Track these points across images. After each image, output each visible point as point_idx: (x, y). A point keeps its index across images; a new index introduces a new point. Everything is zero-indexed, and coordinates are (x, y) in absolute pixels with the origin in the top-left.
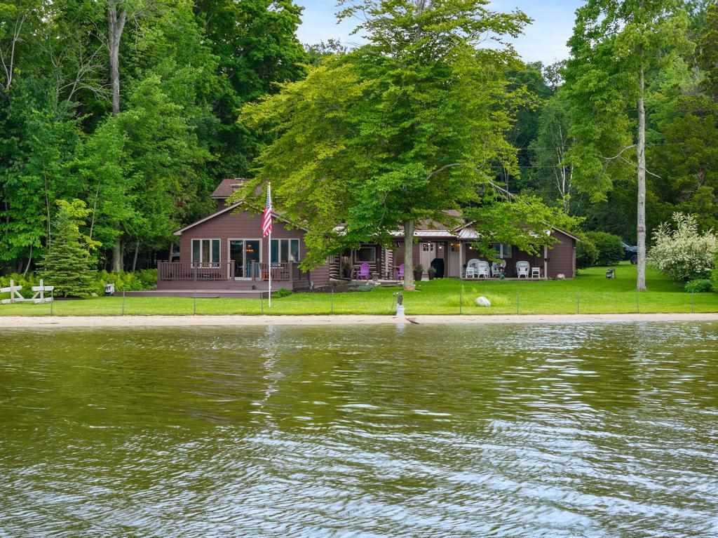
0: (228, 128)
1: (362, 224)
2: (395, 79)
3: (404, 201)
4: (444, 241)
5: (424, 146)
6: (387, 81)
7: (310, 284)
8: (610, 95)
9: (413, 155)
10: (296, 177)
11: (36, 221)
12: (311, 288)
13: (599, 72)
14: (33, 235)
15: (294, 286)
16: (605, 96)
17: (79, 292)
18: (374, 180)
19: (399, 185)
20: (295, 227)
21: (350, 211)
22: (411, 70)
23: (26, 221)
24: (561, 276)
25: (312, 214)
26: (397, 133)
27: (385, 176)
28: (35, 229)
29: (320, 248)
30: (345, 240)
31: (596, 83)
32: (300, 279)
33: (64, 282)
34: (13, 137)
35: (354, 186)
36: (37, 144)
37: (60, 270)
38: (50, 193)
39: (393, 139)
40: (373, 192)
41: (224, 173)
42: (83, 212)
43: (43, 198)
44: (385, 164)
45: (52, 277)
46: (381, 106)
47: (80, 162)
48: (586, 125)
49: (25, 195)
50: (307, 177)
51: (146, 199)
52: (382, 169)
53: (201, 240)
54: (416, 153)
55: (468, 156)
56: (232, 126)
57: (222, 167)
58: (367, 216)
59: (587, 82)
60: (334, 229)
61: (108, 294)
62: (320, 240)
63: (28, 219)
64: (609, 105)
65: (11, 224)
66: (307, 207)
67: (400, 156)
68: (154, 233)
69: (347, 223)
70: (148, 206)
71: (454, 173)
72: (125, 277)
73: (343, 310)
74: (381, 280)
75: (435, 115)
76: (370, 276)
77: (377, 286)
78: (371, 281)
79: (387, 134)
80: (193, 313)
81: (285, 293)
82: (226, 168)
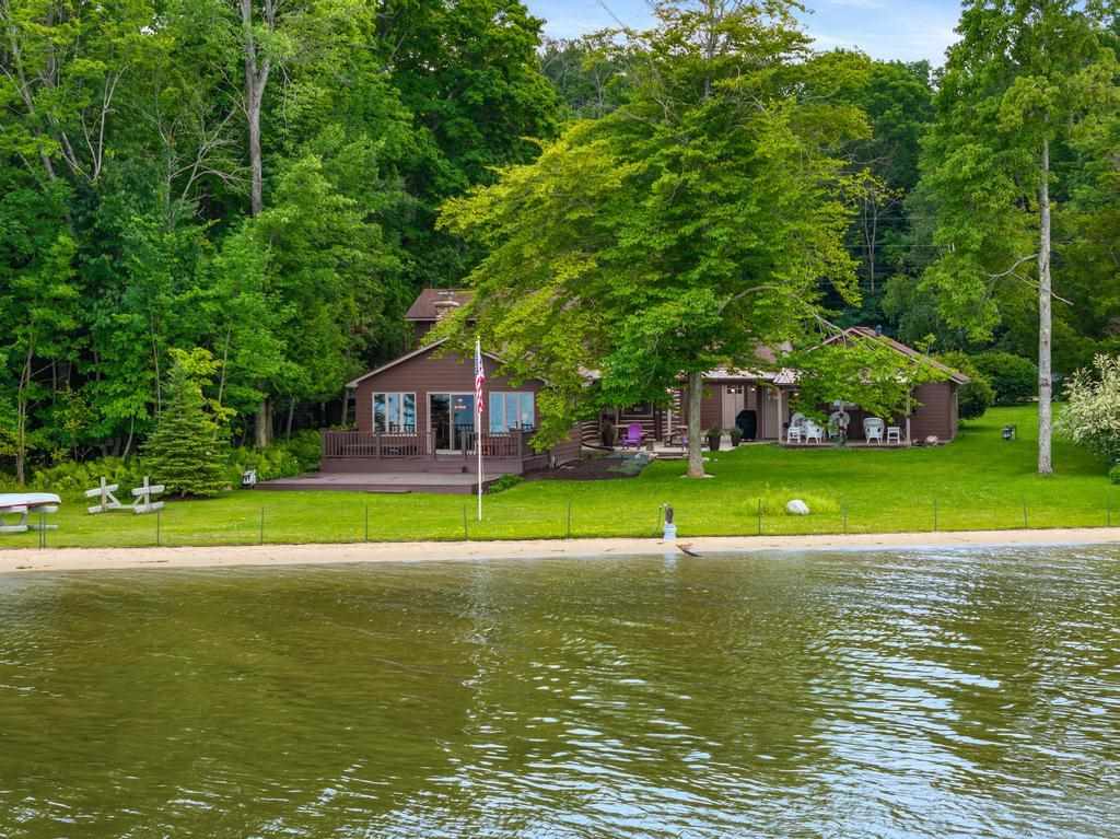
1: (622, 383)
2: (670, 161)
5: (713, 263)
6: (658, 164)
7: (550, 460)
8: (994, 184)
9: (697, 277)
10: (523, 309)
11: (140, 379)
12: (552, 465)
13: (979, 149)
14: (136, 400)
15: (524, 468)
16: (988, 185)
17: (204, 488)
18: (639, 316)
19: (677, 324)
22: (695, 147)
23: (126, 379)
24: (931, 439)
26: (674, 243)
27: (656, 311)
28: (138, 390)
29: (561, 416)
31: (974, 165)
32: (534, 455)
33: (180, 474)
34: (103, 255)
35: (611, 323)
36: (139, 266)
37: (174, 456)
38: (159, 339)
39: (668, 253)
40: (639, 335)
41: (425, 277)
42: (208, 367)
43: (148, 344)
44: (657, 290)
45: (164, 468)
46: (650, 203)
47: (202, 293)
48: (960, 227)
49: (122, 341)
50: (540, 310)
52: (652, 297)
53: (387, 395)
54: (704, 272)
55: (781, 276)
58: (630, 371)
59: (961, 163)
61: (247, 487)
62: (560, 404)
63: (127, 376)
64: (993, 198)
65: (103, 382)
67: (680, 278)
68: (316, 387)
70: (306, 347)
71: (760, 303)
72: (272, 455)
73: (586, 530)
74: (659, 448)
75: (730, 215)
76: (642, 441)
77: (652, 461)
78: (643, 449)
79: (660, 244)
80: (364, 538)
81: (508, 483)
82: (427, 268)
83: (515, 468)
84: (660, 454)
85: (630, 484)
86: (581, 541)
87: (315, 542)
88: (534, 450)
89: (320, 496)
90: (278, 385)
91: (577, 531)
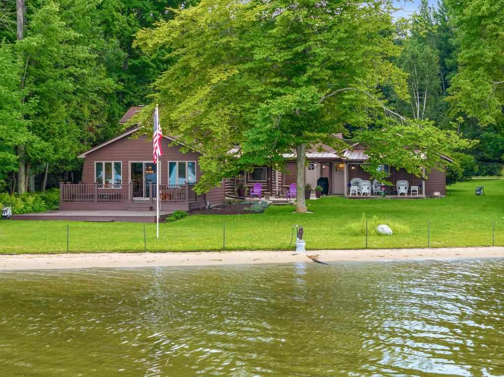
0: (136, 62)
1: (257, 148)
3: (297, 124)
4: (330, 162)
5: (316, 70)
7: (206, 203)
9: (306, 79)
10: (191, 102)
12: (207, 207)
15: (190, 207)
16: (497, 20)
18: (267, 103)
19: (293, 108)
20: (191, 150)
21: (244, 135)
24: (436, 194)
25: (206, 136)
26: (290, 57)
27: (279, 99)
29: (214, 171)
30: (239, 162)
31: (489, 6)
32: (196, 200)
35: (248, 110)
39: (286, 63)
40: (267, 115)
41: (132, 102)
44: (278, 88)
46: (274, 31)
48: (477, 49)
50: (201, 101)
51: (49, 124)
52: (275, 93)
53: (104, 163)
54: (309, 77)
55: (360, 80)
56: (139, 61)
57: (132, 96)
58: (261, 140)
60: (227, 153)
61: (5, 218)
62: (214, 164)
66: (202, 130)
67: (294, 80)
68: (56, 156)
69: (241, 146)
70: (51, 131)
71: (347, 97)
72: (27, 199)
73: (236, 244)
74: (272, 198)
75: (327, 39)
76: (263, 195)
77: (269, 205)
78: (263, 199)
79: (281, 58)
80: (66, 250)
81: (179, 216)
82: (134, 97)
83: (185, 208)
84: (274, 202)
85: (259, 217)
86: (233, 253)
87: (27, 253)
88: (196, 193)
89: (50, 223)
90: (31, 154)
91: (230, 245)
